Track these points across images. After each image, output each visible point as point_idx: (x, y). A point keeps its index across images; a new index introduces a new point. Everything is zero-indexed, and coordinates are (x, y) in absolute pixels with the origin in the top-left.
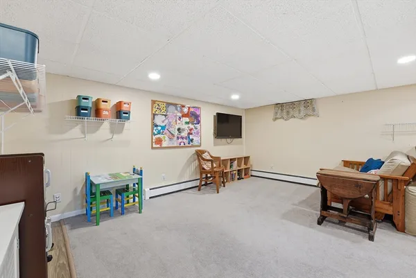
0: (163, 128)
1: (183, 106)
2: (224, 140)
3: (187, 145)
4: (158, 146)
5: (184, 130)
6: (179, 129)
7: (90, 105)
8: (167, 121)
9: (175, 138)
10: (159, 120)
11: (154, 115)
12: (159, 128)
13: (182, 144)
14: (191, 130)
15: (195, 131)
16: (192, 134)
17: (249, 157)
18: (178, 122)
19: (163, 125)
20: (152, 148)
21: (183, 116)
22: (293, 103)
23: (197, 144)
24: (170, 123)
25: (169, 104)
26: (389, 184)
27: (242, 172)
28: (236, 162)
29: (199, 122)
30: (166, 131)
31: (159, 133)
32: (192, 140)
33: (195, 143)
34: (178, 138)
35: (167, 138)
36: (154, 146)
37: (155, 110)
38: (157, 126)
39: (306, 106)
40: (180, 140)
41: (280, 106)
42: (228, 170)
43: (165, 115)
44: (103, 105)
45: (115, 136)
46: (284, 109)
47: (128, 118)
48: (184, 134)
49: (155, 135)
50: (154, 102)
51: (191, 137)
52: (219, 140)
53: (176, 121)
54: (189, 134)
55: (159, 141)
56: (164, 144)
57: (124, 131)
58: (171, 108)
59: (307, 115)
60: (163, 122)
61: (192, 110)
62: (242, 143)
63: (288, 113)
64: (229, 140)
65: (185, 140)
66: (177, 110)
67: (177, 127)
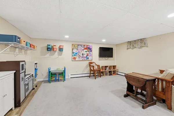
0: (76, 54)
1: (85, 45)
2: (104, 58)
3: (86, 60)
4: (74, 60)
5: (85, 54)
6: (82, 54)
7: (51, 47)
8: (78, 51)
9: (81, 57)
10: (75, 51)
11: (73, 49)
12: (75, 54)
13: (84, 60)
14: (88, 54)
15: (90, 54)
16: (88, 56)
17: (116, 66)
18: (82, 51)
19: (76, 52)
20: (72, 61)
21: (84, 49)
22: (135, 41)
23: (90, 60)
24: (79, 52)
25: (78, 45)
26: (164, 83)
27: (111, 72)
28: (108, 68)
29: (91, 51)
30: (77, 55)
31: (75, 55)
32: (88, 58)
33: (89, 59)
34: (82, 57)
35: (78, 57)
36: (73, 60)
37: (73, 47)
38: (74, 53)
39: (141, 42)
40: (83, 58)
41: (130, 42)
42: (104, 71)
43: (77, 49)
44: (54, 47)
45: (59, 56)
46: (131, 44)
47: (62, 51)
48: (85, 56)
49: (73, 56)
50: (72, 45)
51: (88, 57)
52: (101, 58)
53: (81, 51)
54: (87, 56)
55: (75, 58)
56: (77, 59)
57: (62, 55)
58: (80, 46)
59: (141, 47)
60: (76, 51)
61: (88, 46)
62: (114, 60)
63: (133, 46)
64: (106, 58)
65: (85, 58)
66: (82, 47)
67: (82, 53)
